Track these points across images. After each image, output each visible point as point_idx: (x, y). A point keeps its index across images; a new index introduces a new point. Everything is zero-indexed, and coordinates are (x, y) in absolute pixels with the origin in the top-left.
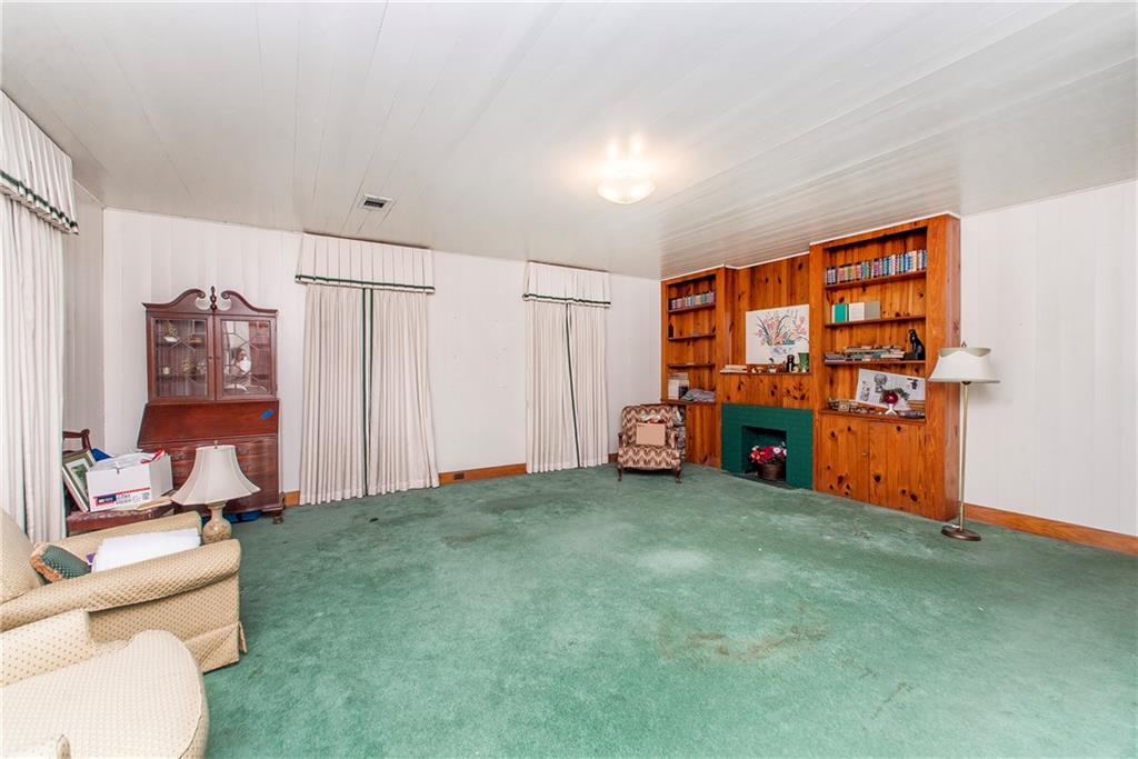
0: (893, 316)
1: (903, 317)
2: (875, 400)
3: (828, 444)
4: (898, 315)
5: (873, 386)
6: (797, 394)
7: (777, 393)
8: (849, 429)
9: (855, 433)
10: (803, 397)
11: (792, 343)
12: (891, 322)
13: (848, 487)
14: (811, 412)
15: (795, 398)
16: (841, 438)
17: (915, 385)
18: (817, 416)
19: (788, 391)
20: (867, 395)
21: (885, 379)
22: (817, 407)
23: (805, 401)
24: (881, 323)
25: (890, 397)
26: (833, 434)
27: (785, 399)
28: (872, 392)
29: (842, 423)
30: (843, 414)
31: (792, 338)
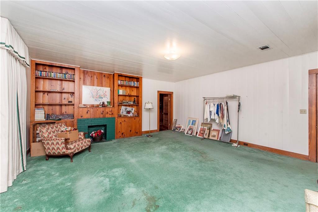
0: (128, 95)
1: (130, 95)
2: (125, 113)
3: (119, 125)
4: (129, 94)
5: (124, 110)
6: (110, 113)
7: (104, 113)
8: (125, 121)
9: (126, 122)
10: (112, 114)
11: (102, 98)
12: (127, 96)
13: (124, 135)
14: (115, 118)
15: (110, 114)
16: (123, 123)
17: (132, 109)
18: (116, 119)
19: (108, 113)
20: (123, 112)
21: (127, 109)
22: (116, 116)
23: (113, 115)
24: (126, 96)
25: (129, 112)
26: (121, 123)
27: (106, 115)
28: (124, 112)
29: (123, 119)
30: (123, 117)
31: (102, 97)
